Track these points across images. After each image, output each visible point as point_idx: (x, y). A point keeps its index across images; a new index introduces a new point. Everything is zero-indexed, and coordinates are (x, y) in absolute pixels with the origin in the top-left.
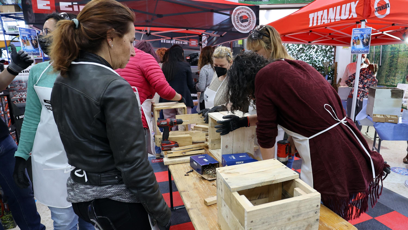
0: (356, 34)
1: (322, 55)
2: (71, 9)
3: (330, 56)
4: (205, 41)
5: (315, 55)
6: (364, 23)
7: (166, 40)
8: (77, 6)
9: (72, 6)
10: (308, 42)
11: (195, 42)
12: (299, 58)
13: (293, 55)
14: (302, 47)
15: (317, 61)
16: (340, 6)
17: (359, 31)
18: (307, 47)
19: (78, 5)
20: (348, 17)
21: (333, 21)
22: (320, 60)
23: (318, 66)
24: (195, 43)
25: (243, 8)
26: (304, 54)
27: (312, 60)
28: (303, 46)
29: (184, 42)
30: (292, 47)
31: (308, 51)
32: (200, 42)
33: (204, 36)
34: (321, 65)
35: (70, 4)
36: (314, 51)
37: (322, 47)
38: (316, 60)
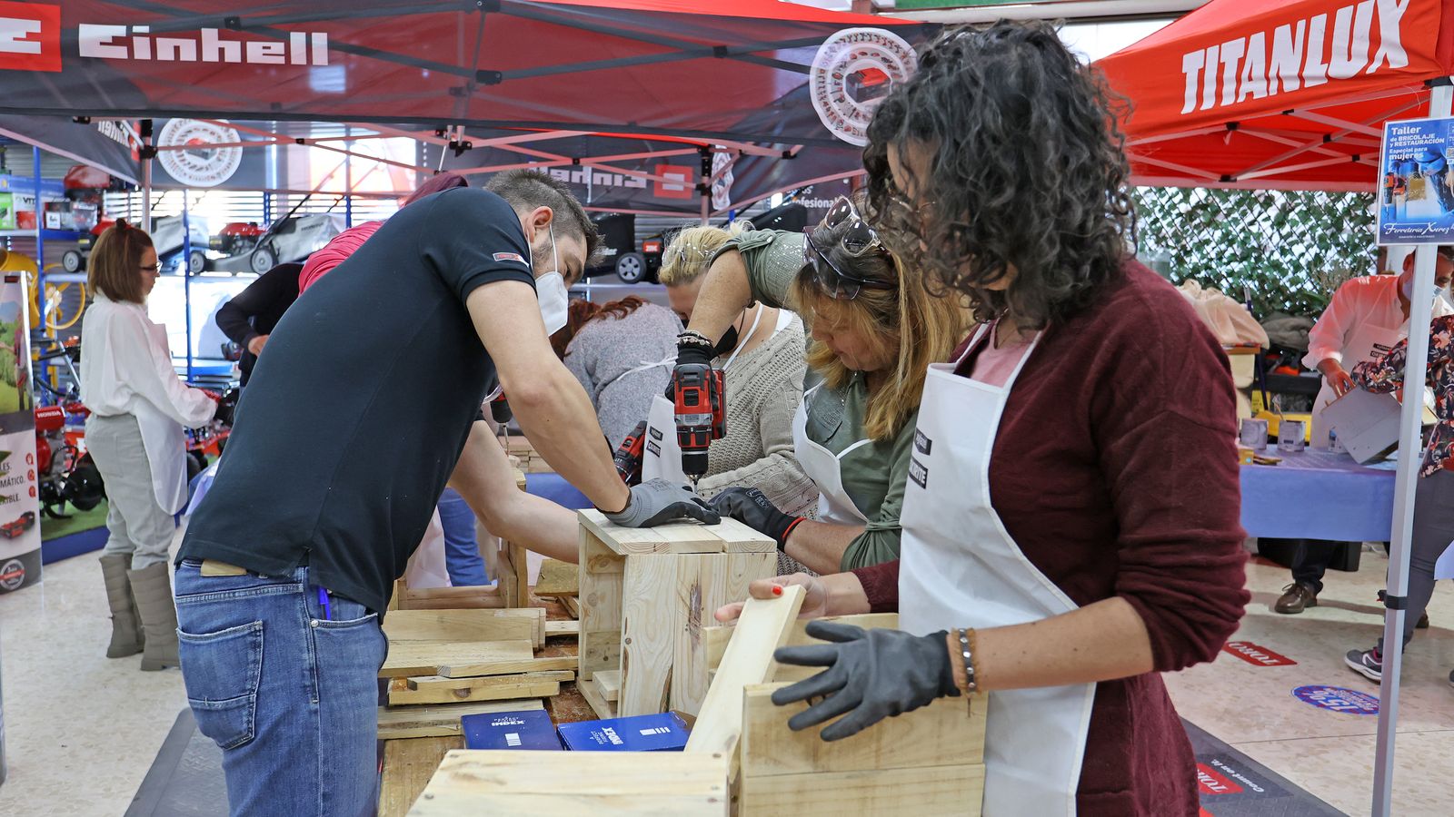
0: (1403, 148)
1: (1313, 238)
2: (120, 53)
3: (1357, 241)
4: (723, 173)
5: (1276, 238)
6: (1446, 96)
7: (550, 168)
8: (148, 38)
9: (126, 41)
10: (1218, 177)
11: (681, 177)
12: (1188, 253)
13: (1161, 236)
14: (1206, 199)
15: (1285, 266)
16: (1324, 16)
17: (1421, 133)
18: (1233, 198)
19: (152, 37)
20: (1365, 68)
21: (1291, 86)
22: (1303, 262)
23: (1293, 289)
24: (678, 183)
25: (867, 38)
26: (1218, 234)
27: (1258, 259)
28: (1209, 194)
29: (629, 179)
30: (1155, 198)
31: (1236, 215)
32: (705, 180)
33: (721, 154)
34: (1308, 286)
35: (120, 31)
36: (1268, 218)
37: (1311, 199)
38: (1281, 260)
